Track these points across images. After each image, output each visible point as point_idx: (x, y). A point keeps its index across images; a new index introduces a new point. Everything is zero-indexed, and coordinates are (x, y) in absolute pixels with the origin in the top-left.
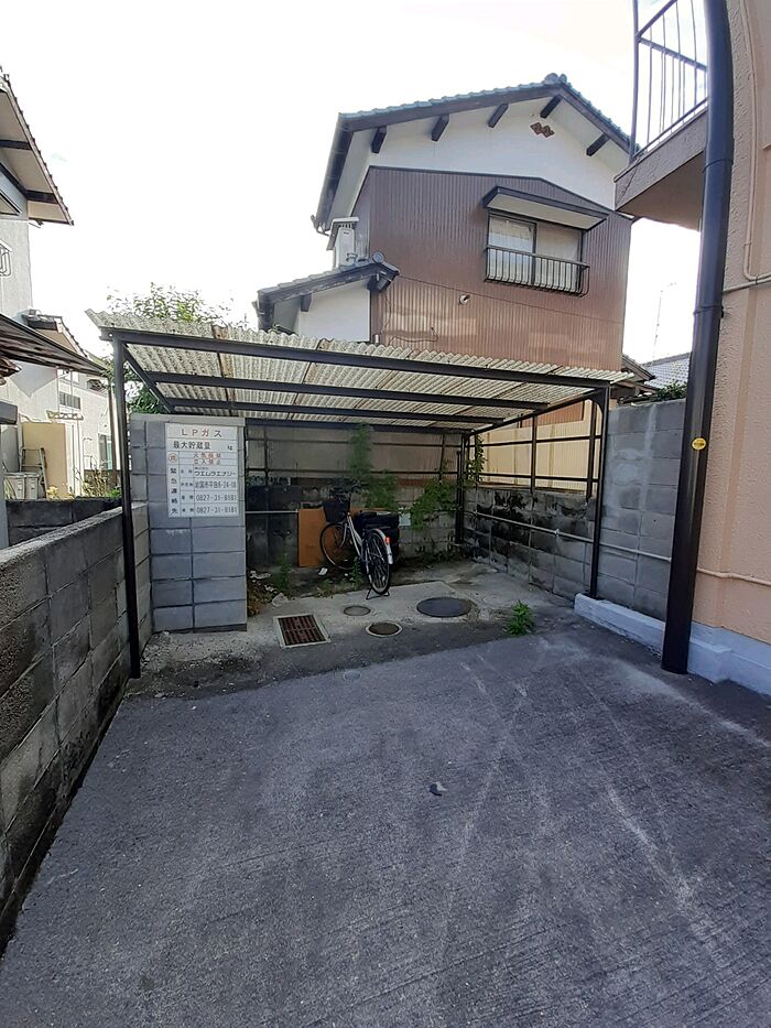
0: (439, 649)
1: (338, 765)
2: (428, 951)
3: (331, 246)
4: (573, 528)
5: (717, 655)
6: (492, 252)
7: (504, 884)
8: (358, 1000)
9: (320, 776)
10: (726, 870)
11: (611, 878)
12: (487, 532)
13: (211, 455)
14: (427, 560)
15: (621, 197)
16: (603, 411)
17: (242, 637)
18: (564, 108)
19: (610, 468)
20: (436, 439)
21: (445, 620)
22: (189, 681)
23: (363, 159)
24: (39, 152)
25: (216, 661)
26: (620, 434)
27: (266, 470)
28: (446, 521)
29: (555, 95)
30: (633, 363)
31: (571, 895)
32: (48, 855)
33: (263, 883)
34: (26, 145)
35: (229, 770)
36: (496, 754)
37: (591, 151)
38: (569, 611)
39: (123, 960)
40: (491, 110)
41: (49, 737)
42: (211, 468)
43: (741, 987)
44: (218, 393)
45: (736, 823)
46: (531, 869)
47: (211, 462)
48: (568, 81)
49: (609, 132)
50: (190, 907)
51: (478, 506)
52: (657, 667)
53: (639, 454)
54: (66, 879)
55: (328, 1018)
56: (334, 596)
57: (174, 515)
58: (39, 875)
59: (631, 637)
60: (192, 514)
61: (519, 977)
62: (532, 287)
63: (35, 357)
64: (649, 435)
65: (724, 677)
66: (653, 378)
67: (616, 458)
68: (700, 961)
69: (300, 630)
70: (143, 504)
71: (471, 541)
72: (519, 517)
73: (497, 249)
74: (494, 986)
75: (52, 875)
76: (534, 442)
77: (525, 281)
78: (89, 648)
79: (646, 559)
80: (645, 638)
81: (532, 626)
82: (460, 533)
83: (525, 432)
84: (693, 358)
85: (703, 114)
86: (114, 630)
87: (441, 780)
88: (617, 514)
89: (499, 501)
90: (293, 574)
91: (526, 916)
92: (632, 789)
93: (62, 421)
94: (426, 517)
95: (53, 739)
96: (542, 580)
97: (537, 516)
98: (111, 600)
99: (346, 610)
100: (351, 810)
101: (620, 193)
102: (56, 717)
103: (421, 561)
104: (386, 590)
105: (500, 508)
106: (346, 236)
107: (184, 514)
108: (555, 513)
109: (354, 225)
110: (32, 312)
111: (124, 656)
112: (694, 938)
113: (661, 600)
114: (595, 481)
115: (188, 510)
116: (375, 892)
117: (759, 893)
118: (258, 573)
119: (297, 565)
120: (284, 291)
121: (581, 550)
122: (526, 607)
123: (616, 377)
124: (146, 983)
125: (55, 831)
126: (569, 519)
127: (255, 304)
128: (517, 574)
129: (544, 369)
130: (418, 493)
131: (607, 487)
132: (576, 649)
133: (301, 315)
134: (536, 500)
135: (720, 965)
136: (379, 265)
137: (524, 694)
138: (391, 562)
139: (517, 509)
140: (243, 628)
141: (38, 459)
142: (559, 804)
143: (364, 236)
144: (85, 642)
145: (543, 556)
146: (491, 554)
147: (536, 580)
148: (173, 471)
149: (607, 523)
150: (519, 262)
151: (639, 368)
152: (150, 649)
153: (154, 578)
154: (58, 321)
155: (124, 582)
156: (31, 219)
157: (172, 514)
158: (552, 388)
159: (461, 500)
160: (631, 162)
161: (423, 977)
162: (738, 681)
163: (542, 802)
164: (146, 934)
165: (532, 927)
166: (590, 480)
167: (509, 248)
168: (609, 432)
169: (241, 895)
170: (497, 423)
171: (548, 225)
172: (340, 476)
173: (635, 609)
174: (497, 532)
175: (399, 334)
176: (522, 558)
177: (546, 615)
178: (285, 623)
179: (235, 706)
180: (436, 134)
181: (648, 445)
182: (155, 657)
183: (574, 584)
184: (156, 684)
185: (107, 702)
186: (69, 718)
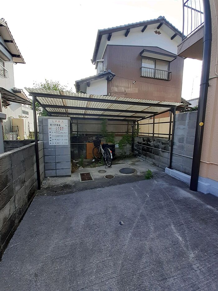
0: (125, 183)
1: (94, 215)
2: (115, 270)
3: (96, 68)
4: (165, 148)
5: (206, 186)
6: (143, 68)
7: (139, 251)
8: (94, 283)
9: (88, 219)
10: (205, 249)
11: (170, 251)
12: (140, 149)
13: (61, 128)
14: (123, 157)
15: (179, 51)
16: (174, 115)
17: (70, 179)
18: (164, 26)
19: (176, 131)
20: (126, 123)
21: (127, 175)
22: (54, 191)
23: (105, 43)
24: (16, 43)
25: (62, 185)
26: (178, 121)
27: (77, 132)
28: (129, 146)
29: (161, 23)
30: (184, 100)
31: (158, 255)
32: (12, 239)
33: (70, 248)
34: (12, 42)
35: (63, 216)
36: (139, 213)
37: (172, 38)
38: (163, 172)
39: (30, 268)
40: (142, 27)
41: (12, 207)
42: (61, 131)
43: (207, 284)
44: (63, 110)
45: (209, 236)
46: (147, 247)
47: (61, 130)
48: (165, 18)
49: (177, 33)
50: (49, 254)
51: (138, 142)
52: (188, 189)
53: (184, 127)
54: (16, 245)
55: (85, 288)
56: (96, 167)
57: (51, 144)
58: (9, 244)
59: (182, 180)
60: (55, 144)
61: (141, 279)
62: (155, 78)
63: (15, 101)
64: (187, 121)
65: (208, 193)
66: (191, 104)
67: (177, 128)
68: (194, 276)
69: (86, 177)
70: (42, 141)
71: (136, 152)
72: (149, 145)
73: (144, 67)
74: (134, 281)
75: (13, 244)
76: (154, 123)
77: (152, 77)
78: (25, 181)
79: (185, 157)
80: (185, 181)
81: (152, 177)
82: (133, 150)
83: (151, 121)
84: (200, 99)
85: (203, 26)
86: (33, 176)
87: (123, 221)
88: (177, 145)
89: (144, 141)
90: (85, 161)
91: (145, 261)
92: (179, 225)
93: (23, 118)
94: (123, 145)
95: (14, 207)
96: (156, 163)
97: (155, 145)
98: (32, 168)
99: (99, 171)
100: (96, 228)
101: (179, 50)
102: (14, 201)
103: (122, 157)
104: (111, 166)
105: (144, 142)
106: (100, 65)
107: (53, 144)
108: (159, 144)
109: (103, 62)
110: (14, 88)
111: (36, 184)
112: (194, 269)
113: (190, 169)
114: (171, 135)
115: (54, 143)
116: (101, 252)
117: (214, 257)
118: (75, 161)
119: (86, 158)
120: (82, 81)
121: (167, 155)
122: (150, 171)
123: (178, 104)
124: (36, 275)
125: (14, 232)
126: (164, 146)
127: (75, 85)
128: (149, 161)
129: (156, 102)
130: (121, 138)
131: (175, 137)
132: (165, 184)
133: (88, 88)
134: (154, 140)
135: (201, 277)
136: (110, 73)
137: (149, 196)
138: (112, 158)
139: (149, 143)
140: (70, 176)
141: (16, 129)
142: (157, 228)
143: (106, 64)
144: (23, 180)
145: (156, 156)
146: (142, 155)
147: (154, 163)
148: (50, 132)
149: (175, 147)
150: (151, 71)
151: (186, 102)
152: (44, 182)
153: (45, 162)
154: (21, 90)
155: (36, 163)
156: (14, 62)
157: (50, 144)
158: (158, 108)
159: (133, 140)
160: (182, 41)
161: (113, 277)
162: (212, 194)
163: (151, 228)
164: (37, 261)
165: (146, 265)
166: (170, 135)
167: (148, 67)
168: (175, 121)
169: (64, 252)
170: (143, 118)
171: (159, 60)
172: (98, 133)
173: (182, 172)
174: (143, 149)
175: (116, 93)
176: (150, 157)
177: (156, 174)
178: (82, 175)
179: (66, 198)
180: (126, 35)
181: (187, 124)
182: (45, 184)
183: (165, 164)
184: (45, 192)
185: (31, 196)
186: (19, 201)
